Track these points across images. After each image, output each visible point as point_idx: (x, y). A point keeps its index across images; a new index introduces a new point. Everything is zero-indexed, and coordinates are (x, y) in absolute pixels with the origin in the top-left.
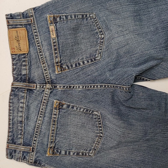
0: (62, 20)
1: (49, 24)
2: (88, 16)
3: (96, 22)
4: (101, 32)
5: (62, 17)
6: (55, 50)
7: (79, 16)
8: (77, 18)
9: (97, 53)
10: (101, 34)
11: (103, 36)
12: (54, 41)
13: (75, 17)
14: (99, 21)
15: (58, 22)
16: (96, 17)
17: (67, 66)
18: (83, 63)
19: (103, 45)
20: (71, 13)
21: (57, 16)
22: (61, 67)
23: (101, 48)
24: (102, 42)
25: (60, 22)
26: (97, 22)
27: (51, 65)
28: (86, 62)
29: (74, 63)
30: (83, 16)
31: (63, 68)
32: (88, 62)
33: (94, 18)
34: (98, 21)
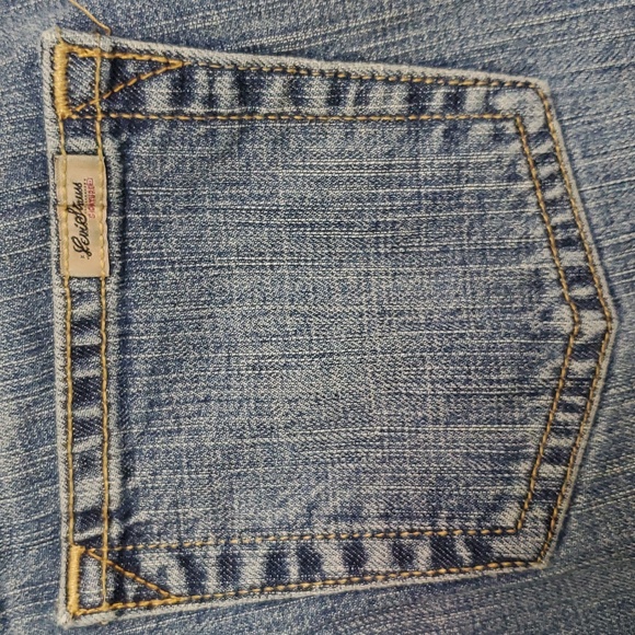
0: (197, 108)
1: (50, 129)
2: (473, 99)
3: (545, 171)
4: (583, 277)
5: (201, 76)
6: (84, 392)
7: (378, 92)
8: (349, 109)
9: (519, 489)
10: (582, 304)
11: (592, 323)
12: (86, 309)
13: (335, 99)
14: (581, 164)
15: (145, 125)
16: (554, 125)
17: (186, 561)
18: (355, 557)
19: (583, 410)
20: (300, 53)
21: (153, 66)
22: (124, 561)
23: (565, 442)
24: (582, 386)
25: (173, 125)
26: (552, 177)
27: (25, 527)
28: (378, 556)
29: (253, 546)
30: (417, 95)
31: (137, 570)
32: (403, 557)
33: (534, 127)
34: (567, 167)
